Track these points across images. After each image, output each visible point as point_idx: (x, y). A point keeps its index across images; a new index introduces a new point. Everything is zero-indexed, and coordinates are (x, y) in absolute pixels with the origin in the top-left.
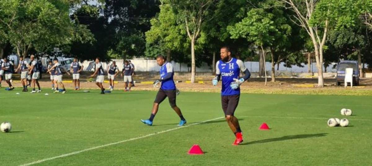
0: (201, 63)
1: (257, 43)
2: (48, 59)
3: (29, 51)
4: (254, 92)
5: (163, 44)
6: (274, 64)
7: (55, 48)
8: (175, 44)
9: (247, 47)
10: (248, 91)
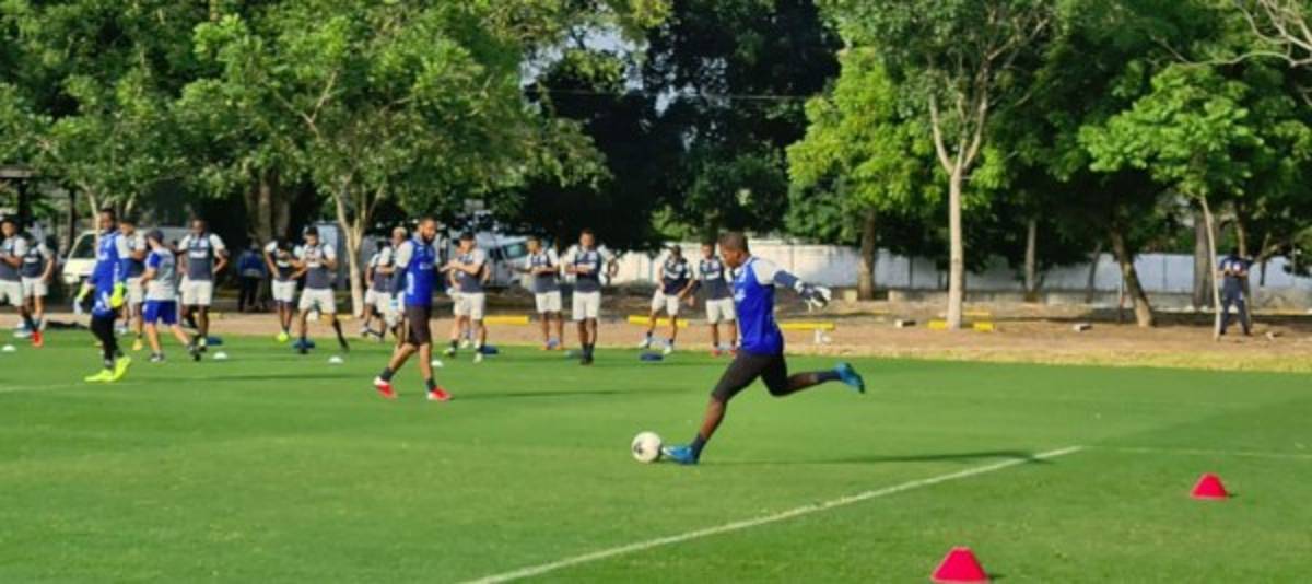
0: (986, 257)
1: (1187, 186)
2: (445, 241)
3: (377, 209)
4: (1177, 362)
5: (850, 188)
7: (468, 202)
8: (893, 190)
9: (1149, 204)
10: (1153, 360)
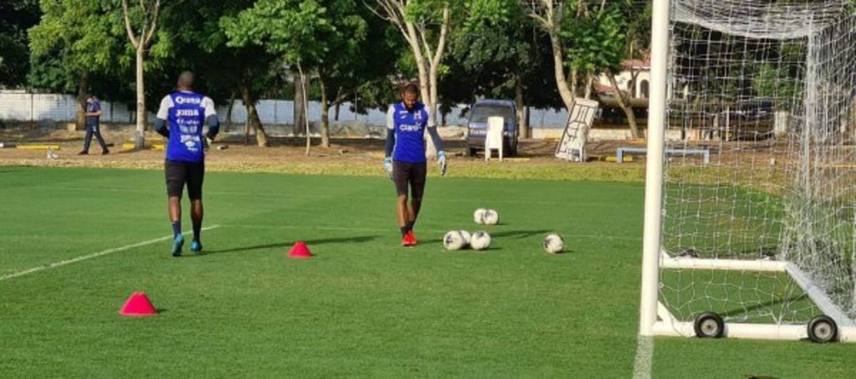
1: (289, 56)
4: (282, 170)
5: (70, 56)
6: (328, 107)
8: (99, 57)
9: (266, 68)
10: (268, 168)
